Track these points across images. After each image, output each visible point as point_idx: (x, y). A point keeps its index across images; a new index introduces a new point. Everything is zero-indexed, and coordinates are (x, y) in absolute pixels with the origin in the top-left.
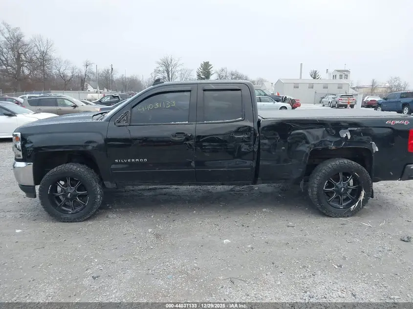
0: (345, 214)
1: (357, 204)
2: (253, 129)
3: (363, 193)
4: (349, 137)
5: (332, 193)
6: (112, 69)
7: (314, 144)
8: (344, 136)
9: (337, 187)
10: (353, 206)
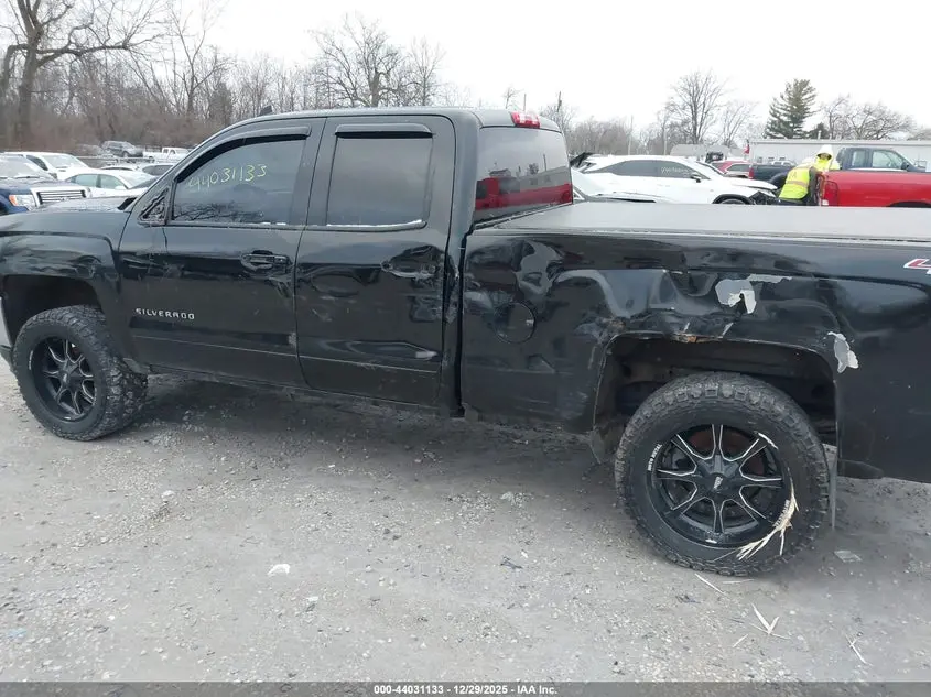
0: (719, 563)
1: (766, 540)
2: (442, 256)
3: (791, 507)
4: (751, 306)
5: (686, 486)
6: (560, 102)
7: (623, 319)
8: (733, 300)
9: (701, 471)
10: (752, 545)
